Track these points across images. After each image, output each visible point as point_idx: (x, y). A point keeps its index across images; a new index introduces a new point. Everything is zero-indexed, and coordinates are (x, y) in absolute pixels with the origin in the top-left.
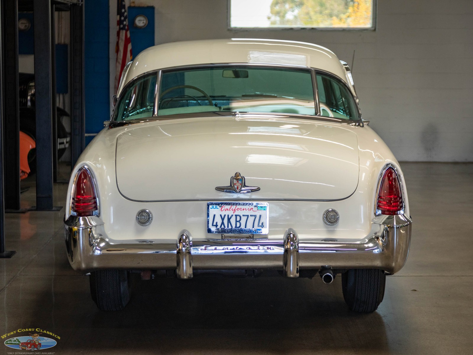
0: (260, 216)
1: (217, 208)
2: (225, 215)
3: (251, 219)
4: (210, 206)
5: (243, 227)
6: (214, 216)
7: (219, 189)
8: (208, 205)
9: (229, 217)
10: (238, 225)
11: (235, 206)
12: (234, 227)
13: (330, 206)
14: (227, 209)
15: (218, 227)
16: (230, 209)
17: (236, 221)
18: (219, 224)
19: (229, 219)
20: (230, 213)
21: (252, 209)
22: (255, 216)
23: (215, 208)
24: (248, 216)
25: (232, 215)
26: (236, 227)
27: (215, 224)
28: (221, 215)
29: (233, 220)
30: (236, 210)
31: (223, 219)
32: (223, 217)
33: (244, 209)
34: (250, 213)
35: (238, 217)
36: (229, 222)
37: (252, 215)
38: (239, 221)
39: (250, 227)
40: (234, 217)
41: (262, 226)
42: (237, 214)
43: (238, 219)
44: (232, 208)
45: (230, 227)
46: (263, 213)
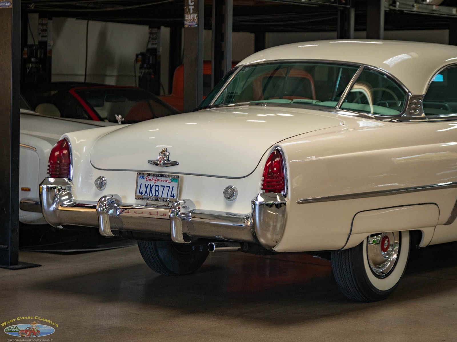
0: (173, 187)
1: (143, 178)
2: (148, 185)
3: (166, 189)
4: (139, 176)
5: (160, 196)
6: (141, 184)
9: (151, 186)
10: (157, 195)
11: (156, 177)
12: (154, 195)
14: (151, 179)
15: (143, 194)
16: (152, 179)
17: (156, 191)
18: (144, 192)
19: (151, 188)
20: (152, 183)
21: (168, 180)
22: (169, 187)
23: (142, 177)
24: (164, 186)
25: (153, 185)
26: (155, 196)
27: (141, 192)
28: (145, 184)
29: (153, 190)
30: (157, 181)
31: (147, 188)
32: (147, 186)
33: (162, 180)
34: (165, 184)
35: (157, 187)
36: (151, 191)
37: (167, 186)
38: (158, 191)
39: (164, 196)
40: (154, 187)
41: (173, 196)
42: (156, 184)
43: (157, 189)
44: (154, 178)
45: (151, 195)
46: (175, 185)
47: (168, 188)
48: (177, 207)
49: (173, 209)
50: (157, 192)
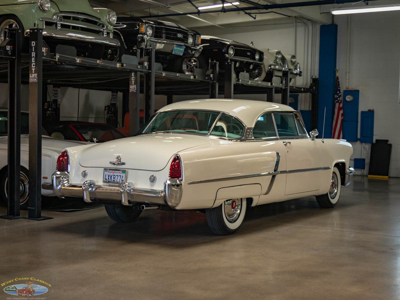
3: (119, 177)
5: (116, 181)
6: (106, 175)
8: (104, 170)
9: (111, 175)
11: (114, 171)
12: (113, 180)
13: (152, 173)
15: (107, 180)
16: (112, 172)
17: (114, 178)
18: (107, 179)
19: (111, 177)
20: (111, 174)
21: (120, 172)
22: (121, 176)
23: (106, 171)
24: (118, 176)
27: (106, 179)
28: (108, 175)
29: (112, 177)
30: (114, 173)
31: (109, 176)
33: (117, 173)
34: (119, 174)
37: (119, 176)
38: (115, 178)
39: (118, 181)
40: (113, 176)
41: (123, 181)
45: (111, 180)
46: (124, 175)
48: (125, 187)
49: (123, 188)
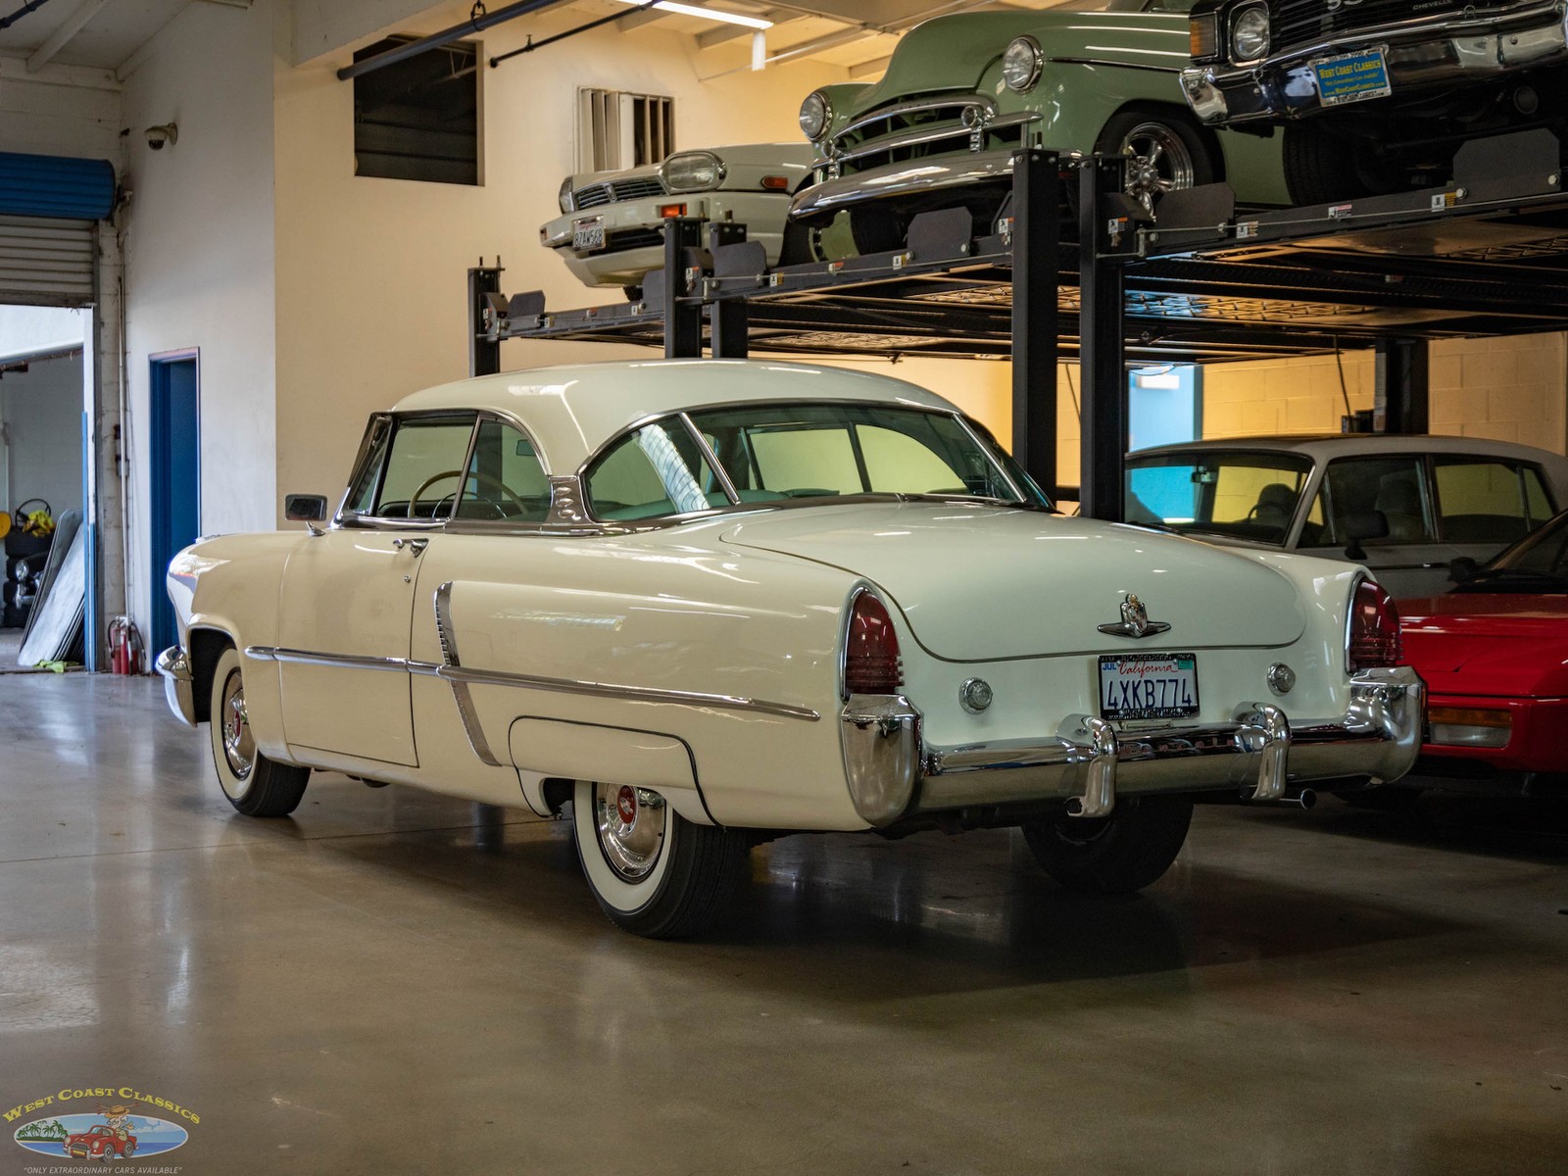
0: (1184, 681)
1: (1114, 669)
2: (1128, 683)
3: (1171, 687)
4: (1103, 665)
5: (1158, 704)
6: (1111, 684)
7: (1106, 630)
8: (1100, 662)
9: (1135, 685)
10: (1150, 703)
11: (1142, 663)
12: (1144, 705)
14: (1130, 670)
15: (1120, 707)
16: (1134, 669)
17: (1147, 694)
18: (1120, 700)
19: (1135, 690)
20: (1135, 677)
21: (1171, 666)
22: (1176, 681)
23: (1110, 667)
24: (1164, 681)
25: (1140, 682)
26: (1147, 705)
27: (1113, 700)
28: (1121, 683)
29: (1141, 692)
30: (1145, 671)
31: (1125, 690)
32: (1124, 686)
33: (1156, 669)
34: (1167, 676)
35: (1149, 685)
36: (1135, 695)
37: (1170, 681)
38: (1151, 694)
39: (1169, 703)
40: (1143, 685)
41: (1189, 701)
42: (1146, 679)
43: (1150, 690)
44: (1138, 666)
45: (1137, 706)
46: (1188, 674)
47: (1175, 683)
50: (1150, 698)
